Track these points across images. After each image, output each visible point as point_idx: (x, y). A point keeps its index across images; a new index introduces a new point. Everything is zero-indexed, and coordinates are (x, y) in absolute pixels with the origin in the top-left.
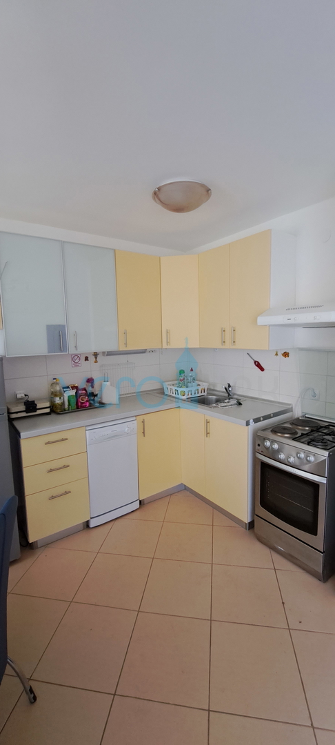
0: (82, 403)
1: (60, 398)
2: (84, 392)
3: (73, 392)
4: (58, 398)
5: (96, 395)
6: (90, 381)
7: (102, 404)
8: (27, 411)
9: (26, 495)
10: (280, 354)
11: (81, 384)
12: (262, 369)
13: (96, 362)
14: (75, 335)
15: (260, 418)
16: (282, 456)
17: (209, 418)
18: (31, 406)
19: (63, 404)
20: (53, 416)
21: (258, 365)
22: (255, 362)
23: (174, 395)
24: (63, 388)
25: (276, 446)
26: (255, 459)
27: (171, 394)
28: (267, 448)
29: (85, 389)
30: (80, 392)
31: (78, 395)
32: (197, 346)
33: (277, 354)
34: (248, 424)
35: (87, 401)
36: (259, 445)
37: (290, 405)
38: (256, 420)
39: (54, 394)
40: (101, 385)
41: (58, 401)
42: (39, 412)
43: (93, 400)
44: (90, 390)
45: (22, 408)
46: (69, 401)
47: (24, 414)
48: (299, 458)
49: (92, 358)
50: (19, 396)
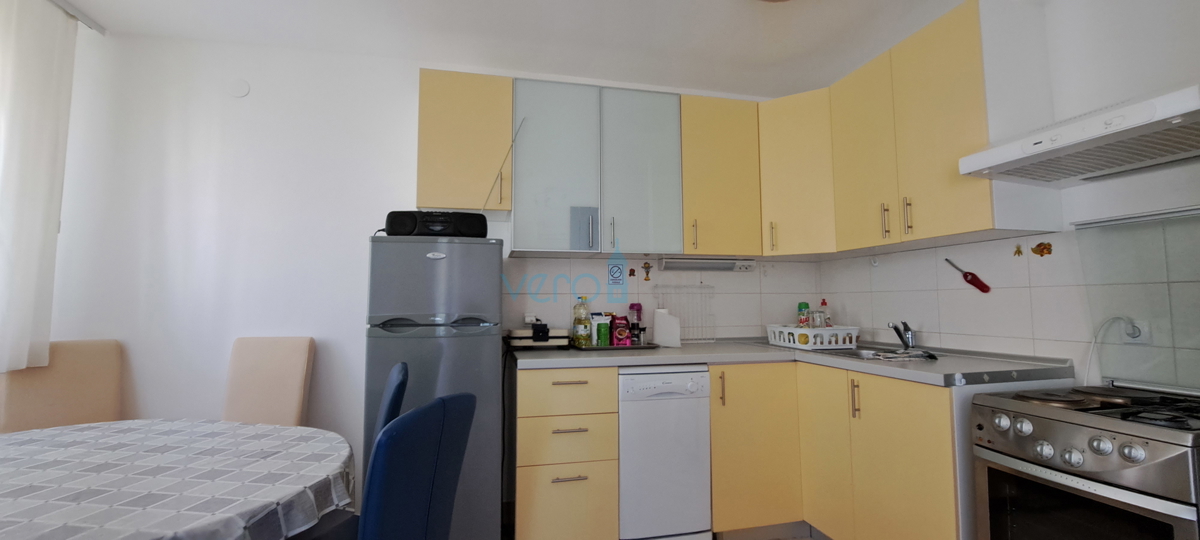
0: (620, 340)
1: (586, 327)
2: (624, 322)
3: (607, 320)
4: (582, 327)
5: (644, 329)
6: (636, 308)
7: (652, 347)
8: (535, 338)
9: (518, 465)
10: (1027, 250)
11: (621, 310)
12: (984, 288)
13: (647, 279)
14: (613, 224)
15: (981, 374)
16: (1047, 450)
17: (857, 378)
18: (541, 331)
19: (589, 337)
20: (572, 352)
21: (973, 280)
22: (966, 275)
23: (787, 344)
24: (592, 314)
25: (1027, 427)
26: (972, 462)
27: (782, 343)
28: (1004, 433)
29: (625, 318)
30: (617, 321)
31: (614, 326)
32: (832, 249)
33: (1019, 252)
34: (949, 381)
35: (627, 337)
36: (980, 427)
37: (1064, 361)
38: (972, 379)
39: (578, 321)
40: (654, 314)
41: (581, 331)
42: (552, 342)
43: (638, 336)
44: (633, 319)
45: (529, 333)
46: (599, 331)
47: (530, 343)
48: (1098, 451)
49: (640, 273)
50: (528, 320)
